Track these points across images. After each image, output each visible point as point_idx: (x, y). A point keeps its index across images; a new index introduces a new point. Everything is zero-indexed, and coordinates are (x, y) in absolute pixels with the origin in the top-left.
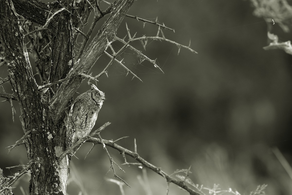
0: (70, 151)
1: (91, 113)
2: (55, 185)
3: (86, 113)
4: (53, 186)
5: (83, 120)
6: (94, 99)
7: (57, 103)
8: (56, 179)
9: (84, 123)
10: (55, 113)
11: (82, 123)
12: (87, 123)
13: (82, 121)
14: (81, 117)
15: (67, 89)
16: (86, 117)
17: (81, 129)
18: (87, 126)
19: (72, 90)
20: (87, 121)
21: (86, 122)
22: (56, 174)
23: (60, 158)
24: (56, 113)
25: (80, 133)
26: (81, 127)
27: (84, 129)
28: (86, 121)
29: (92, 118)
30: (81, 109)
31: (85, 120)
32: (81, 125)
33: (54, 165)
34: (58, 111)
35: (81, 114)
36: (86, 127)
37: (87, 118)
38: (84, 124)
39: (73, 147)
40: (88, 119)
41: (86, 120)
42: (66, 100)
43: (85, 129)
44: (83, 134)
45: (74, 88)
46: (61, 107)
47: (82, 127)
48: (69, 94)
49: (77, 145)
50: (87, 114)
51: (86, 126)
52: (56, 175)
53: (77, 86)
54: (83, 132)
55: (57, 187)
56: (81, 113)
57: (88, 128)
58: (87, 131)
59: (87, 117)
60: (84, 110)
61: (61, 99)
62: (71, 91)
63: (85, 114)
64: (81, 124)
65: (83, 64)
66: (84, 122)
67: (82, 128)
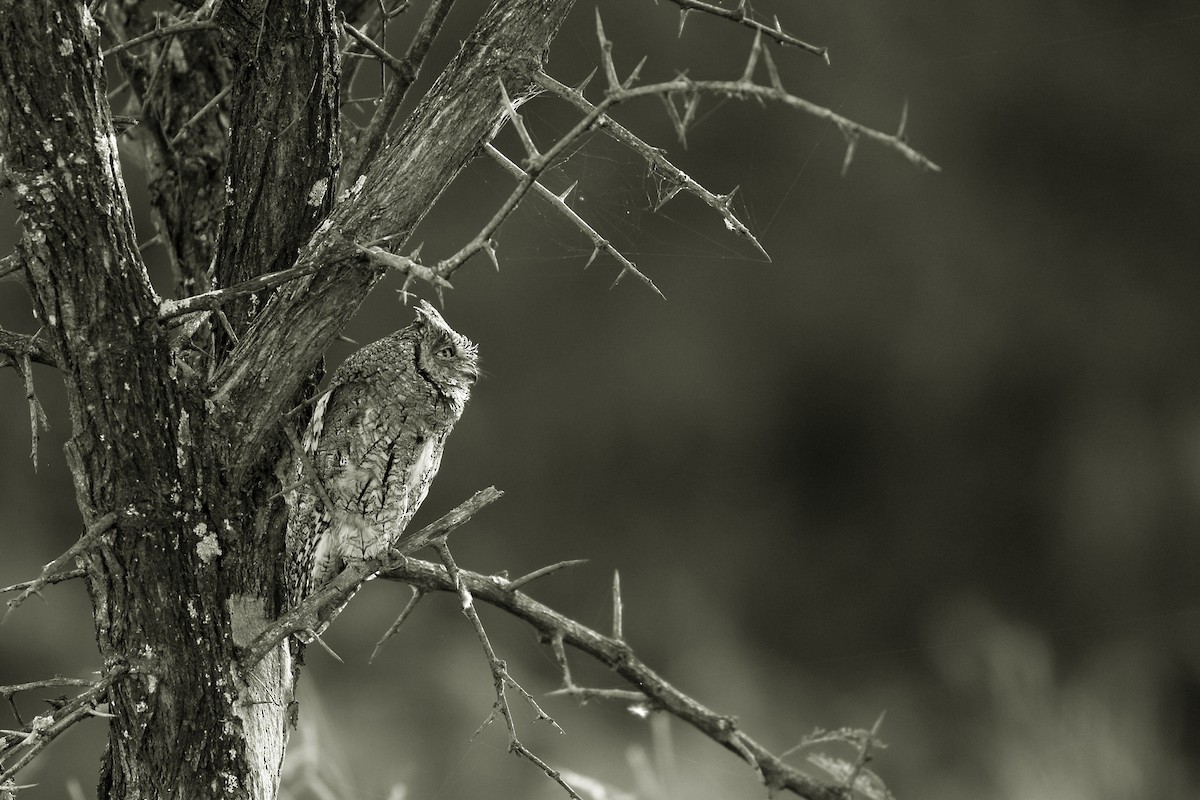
0: (303, 620)
1: (414, 442)
2: (222, 782)
3: (389, 442)
4: (214, 786)
5: (371, 470)
6: (424, 374)
7: (249, 387)
8: (229, 755)
9: (376, 489)
10: (238, 433)
11: (367, 485)
12: (393, 487)
13: (366, 478)
14: (360, 457)
15: (296, 321)
16: (387, 459)
17: (360, 516)
18: (389, 501)
19: (322, 324)
20: (391, 478)
21: (385, 484)
22: (228, 728)
23: (254, 650)
24: (243, 433)
26: (362, 504)
27: (373, 517)
28: (385, 480)
29: (414, 466)
30: (367, 420)
31: (379, 472)
32: (362, 495)
33: (224, 687)
34: (251, 425)
35: (365, 442)
36: (386, 507)
37: (390, 464)
38: (374, 493)
39: (317, 602)
40: (394, 468)
41: (387, 475)
42: (293, 374)
43: (380, 518)
44: (366, 540)
45: (330, 318)
46: (268, 407)
47: (365, 507)
48: (305, 343)
49: (334, 591)
50: (391, 446)
51: (383, 504)
52: (232, 732)
53: (345, 306)
54: (370, 532)
55: (231, 791)
56: (364, 437)
57: (393, 514)
58: (387, 525)
59: (392, 457)
60: (381, 425)
61: (268, 366)
62: (317, 330)
63: (381, 443)
64: (360, 491)
65: (381, 201)
66: (374, 484)
67: (364, 513)
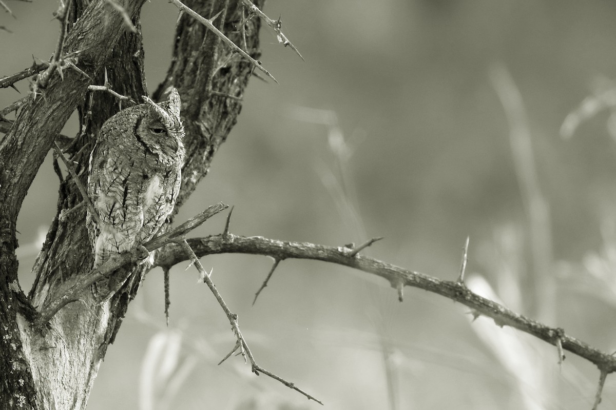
0: (75, 294)
1: (140, 179)
2: (16, 400)
3: (123, 179)
4: (11, 403)
5: (114, 197)
7: (12, 147)
8: (19, 383)
9: (119, 209)
10: (7, 177)
11: (113, 206)
12: (130, 208)
13: (112, 202)
14: (107, 189)
15: (39, 104)
16: (123, 190)
17: (112, 226)
18: (128, 216)
19: (54, 107)
20: (128, 202)
21: (124, 206)
22: (16, 366)
23: (43, 314)
24: (10, 178)
25: (110, 236)
26: (112, 219)
27: (120, 226)
28: (124, 203)
30: (108, 166)
31: (120, 198)
32: (111, 212)
33: (10, 340)
34: (15, 172)
35: (108, 180)
36: (127, 220)
37: (125, 194)
38: (118, 211)
39: (86, 282)
40: (129, 195)
41: (125, 200)
42: (40, 139)
43: (124, 227)
44: (118, 241)
45: (59, 103)
46: (25, 160)
47: (114, 220)
48: (44, 119)
49: (98, 275)
50: (125, 182)
51: (125, 219)
52: (19, 369)
53: (68, 94)
54: (120, 236)
55: (21, 406)
56: (107, 176)
57: (133, 224)
58: (130, 232)
59: (126, 189)
60: (116, 168)
61: (23, 134)
62: (51, 110)
63: (117, 180)
64: (110, 210)
65: (85, 26)
66: (117, 206)
67: (114, 224)
